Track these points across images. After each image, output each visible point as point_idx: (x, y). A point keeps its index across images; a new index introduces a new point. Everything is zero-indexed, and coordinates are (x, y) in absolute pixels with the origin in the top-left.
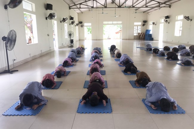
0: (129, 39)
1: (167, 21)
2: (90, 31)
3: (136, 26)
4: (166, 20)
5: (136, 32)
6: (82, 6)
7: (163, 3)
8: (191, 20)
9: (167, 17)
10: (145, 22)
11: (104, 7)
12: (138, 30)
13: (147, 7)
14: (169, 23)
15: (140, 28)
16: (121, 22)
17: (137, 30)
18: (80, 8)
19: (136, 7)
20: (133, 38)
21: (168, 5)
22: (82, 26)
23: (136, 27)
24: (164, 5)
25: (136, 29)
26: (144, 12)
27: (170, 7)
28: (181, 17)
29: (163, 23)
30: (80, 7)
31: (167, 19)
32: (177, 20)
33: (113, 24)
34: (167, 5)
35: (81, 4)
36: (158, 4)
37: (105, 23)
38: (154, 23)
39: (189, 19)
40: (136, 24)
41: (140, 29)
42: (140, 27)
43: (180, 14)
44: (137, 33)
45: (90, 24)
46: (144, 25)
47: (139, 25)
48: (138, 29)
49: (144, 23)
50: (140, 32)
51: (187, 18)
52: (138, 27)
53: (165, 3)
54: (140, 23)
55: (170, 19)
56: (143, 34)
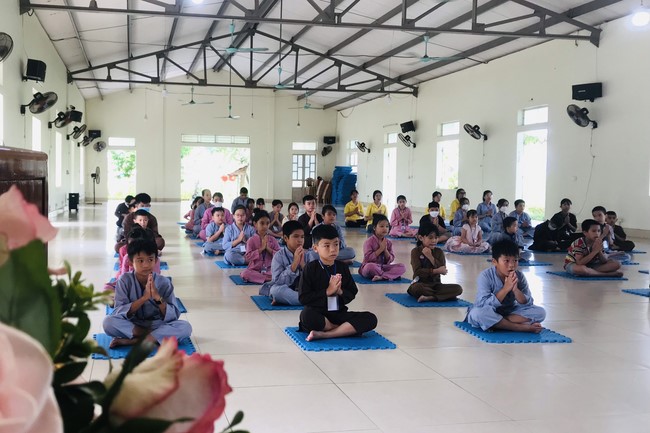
1: (408, 138)
2: (125, 165)
3: (297, 153)
4: (405, 135)
5: (300, 177)
6: (116, 74)
7: (392, 81)
8: (486, 138)
9: (409, 126)
10: (330, 142)
11: (197, 82)
12: (307, 170)
13: (342, 88)
14: (415, 146)
15: (313, 161)
16: (245, 140)
17: (304, 168)
18: (109, 79)
19: (307, 89)
21: (411, 86)
22: (100, 148)
23: (300, 157)
24: (396, 86)
25: (301, 165)
26: (326, 107)
27: (415, 93)
28: (454, 128)
29: (393, 145)
30: (109, 77)
31: (409, 133)
32: (443, 138)
33: (216, 144)
34: (407, 86)
35: (111, 66)
36: (379, 82)
37: (187, 138)
38: (362, 146)
39: (479, 133)
41: (313, 166)
42: (313, 157)
43: (451, 120)
44: (303, 180)
45: (130, 142)
46: (326, 152)
47: (310, 153)
48: (307, 165)
49: (326, 145)
50: (313, 176)
51: (474, 131)
52: (307, 157)
53: (399, 80)
54: (312, 146)
55: (417, 131)
56: (325, 183)
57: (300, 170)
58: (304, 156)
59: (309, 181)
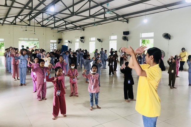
4: (81, 40)
8: (102, 42)
9: (82, 38)
11: (27, 25)
13: (66, 28)
16: (37, 39)
17: (53, 47)
21: (82, 28)
23: (52, 44)
24: (79, 28)
25: (52, 46)
27: (84, 30)
28: (94, 39)
29: (78, 42)
31: (83, 39)
32: (91, 41)
33: (29, 40)
34: (81, 28)
37: (20, 39)
38: (69, 42)
40: (52, 41)
41: (56, 46)
42: (56, 44)
43: (93, 37)
46: (59, 43)
47: (55, 43)
48: (54, 46)
49: (59, 41)
50: (56, 49)
51: (99, 40)
52: (54, 44)
53: (80, 26)
54: (56, 41)
55: (84, 39)
56: (59, 51)
57: (52, 47)
58: (53, 43)
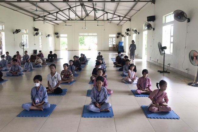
0: (104, 51)
1: (128, 33)
3: (111, 37)
5: (111, 44)
7: (123, 17)
8: (139, 33)
9: (128, 30)
12: (113, 42)
14: (130, 36)
17: (112, 41)
18: (44, 20)
20: (108, 50)
22: (58, 37)
23: (111, 39)
25: (111, 41)
26: (118, 25)
27: (130, 20)
36: (119, 18)
37: (80, 34)
38: (123, 35)
40: (110, 36)
41: (115, 41)
42: (115, 39)
44: (112, 45)
45: (66, 35)
46: (118, 37)
49: (118, 35)
52: (113, 39)
54: (115, 36)
57: (111, 42)
59: (114, 45)
